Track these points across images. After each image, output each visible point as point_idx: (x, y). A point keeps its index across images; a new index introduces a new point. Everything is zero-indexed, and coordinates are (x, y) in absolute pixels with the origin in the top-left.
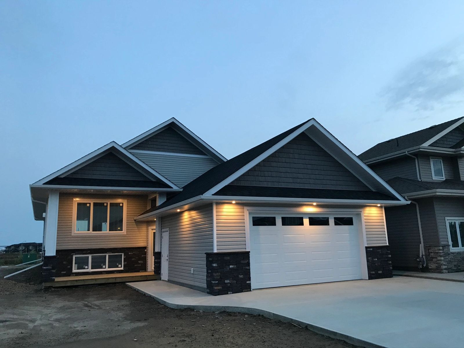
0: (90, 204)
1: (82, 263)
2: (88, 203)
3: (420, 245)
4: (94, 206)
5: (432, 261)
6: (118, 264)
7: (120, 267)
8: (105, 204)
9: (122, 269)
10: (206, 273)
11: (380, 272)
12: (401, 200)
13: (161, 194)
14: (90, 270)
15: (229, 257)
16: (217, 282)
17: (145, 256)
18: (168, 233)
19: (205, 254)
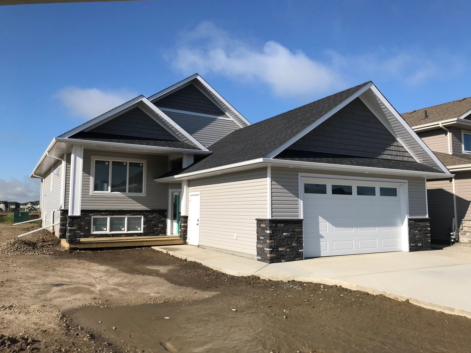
0: (109, 162)
1: (100, 225)
2: (107, 161)
3: (454, 219)
4: (113, 165)
5: (465, 235)
6: (137, 227)
7: (139, 230)
8: (125, 164)
9: (142, 231)
10: (257, 240)
11: (420, 244)
12: (445, 173)
13: (189, 155)
14: (108, 232)
15: (283, 225)
16: (272, 249)
17: (165, 219)
18: (199, 196)
19: (256, 219)
